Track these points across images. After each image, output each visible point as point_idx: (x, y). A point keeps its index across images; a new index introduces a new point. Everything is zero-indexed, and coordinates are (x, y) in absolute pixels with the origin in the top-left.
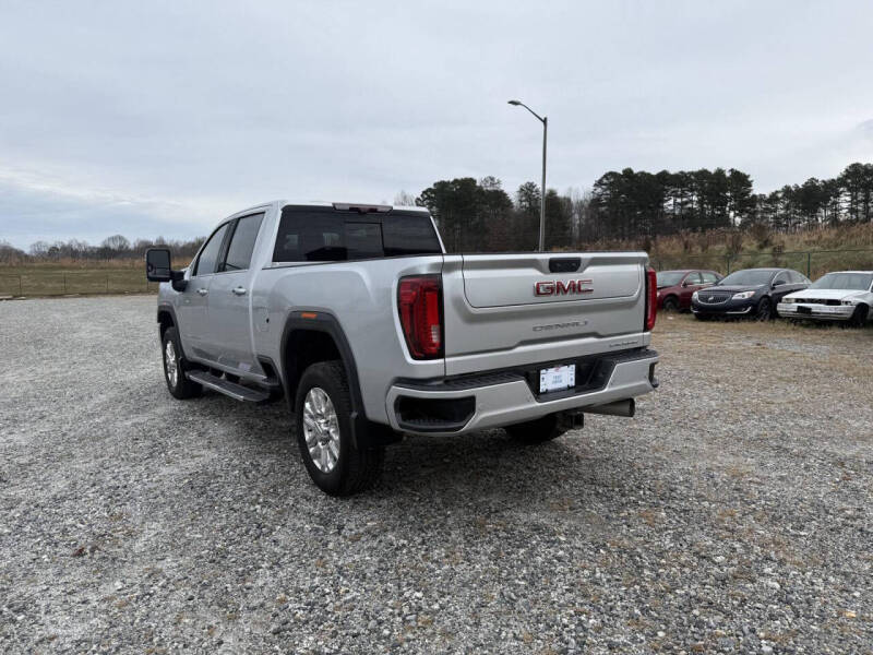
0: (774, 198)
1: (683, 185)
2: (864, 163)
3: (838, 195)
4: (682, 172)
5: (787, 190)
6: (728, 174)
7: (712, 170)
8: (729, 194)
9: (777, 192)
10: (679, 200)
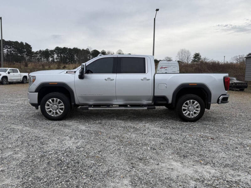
0: (37, 53)
1: (10, 45)
2: (59, 47)
3: (54, 54)
4: (10, 41)
5: (40, 51)
6: (25, 44)
7: (19, 42)
8: (25, 50)
9: (38, 51)
10: (9, 50)
